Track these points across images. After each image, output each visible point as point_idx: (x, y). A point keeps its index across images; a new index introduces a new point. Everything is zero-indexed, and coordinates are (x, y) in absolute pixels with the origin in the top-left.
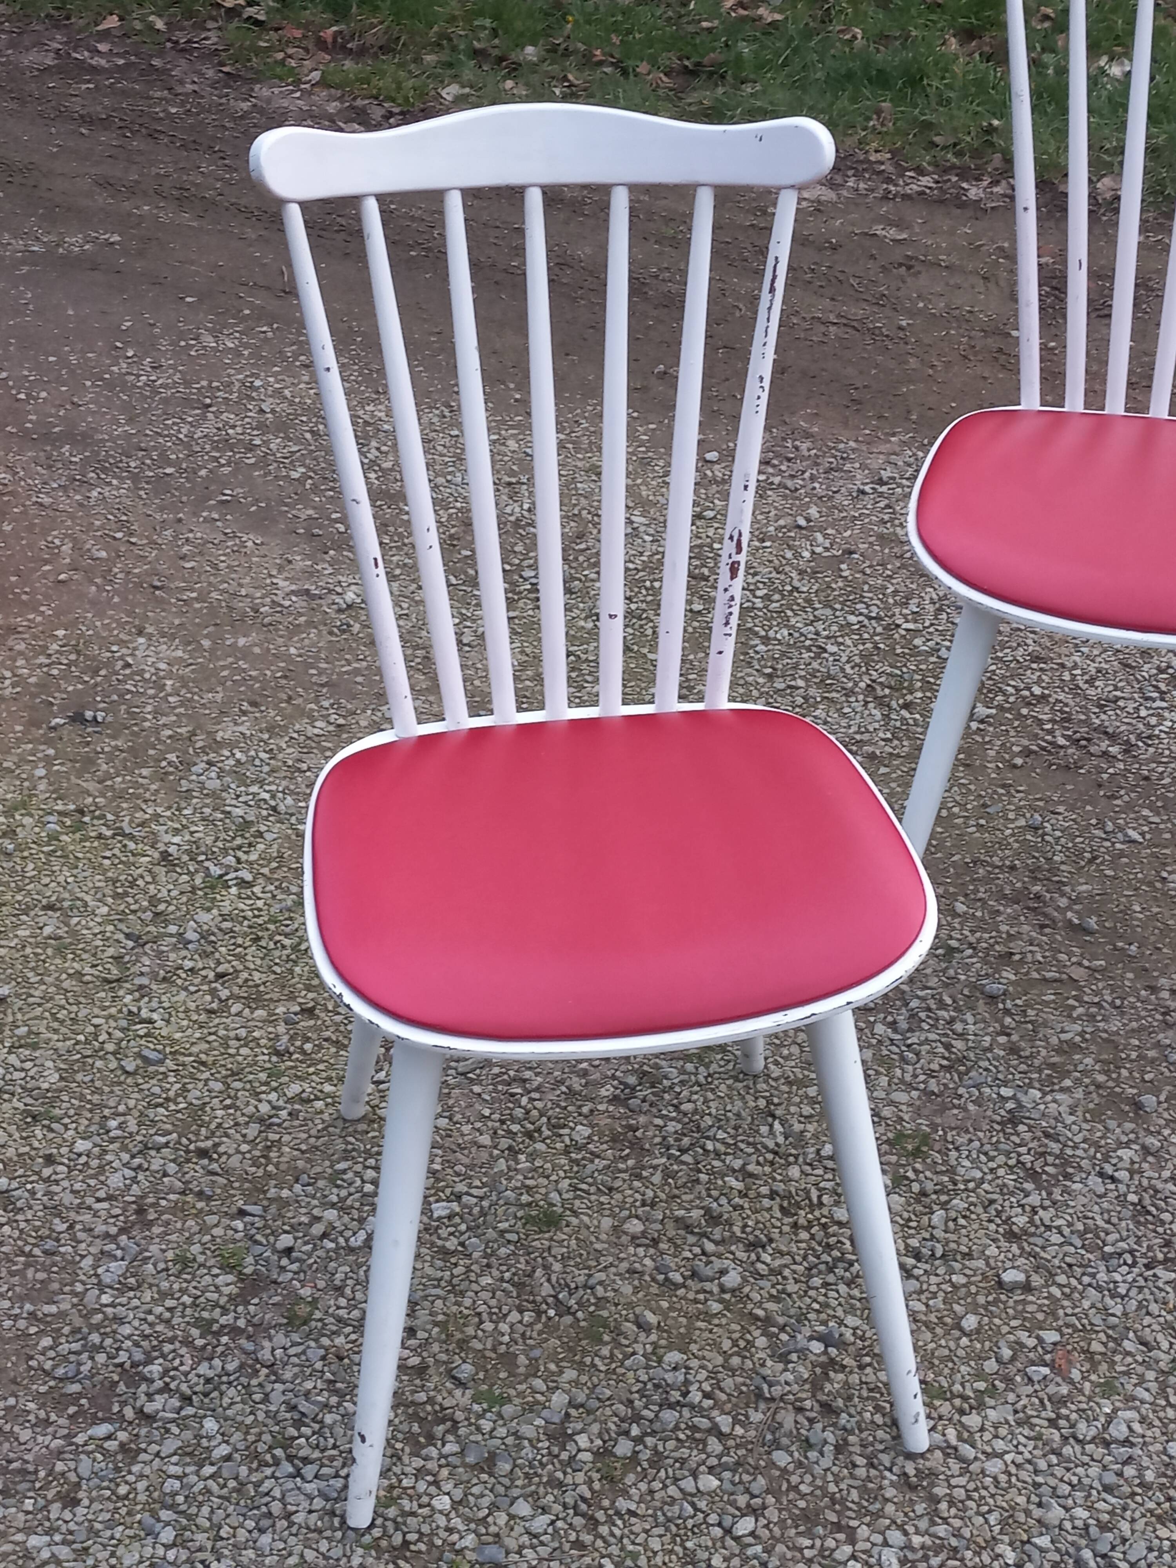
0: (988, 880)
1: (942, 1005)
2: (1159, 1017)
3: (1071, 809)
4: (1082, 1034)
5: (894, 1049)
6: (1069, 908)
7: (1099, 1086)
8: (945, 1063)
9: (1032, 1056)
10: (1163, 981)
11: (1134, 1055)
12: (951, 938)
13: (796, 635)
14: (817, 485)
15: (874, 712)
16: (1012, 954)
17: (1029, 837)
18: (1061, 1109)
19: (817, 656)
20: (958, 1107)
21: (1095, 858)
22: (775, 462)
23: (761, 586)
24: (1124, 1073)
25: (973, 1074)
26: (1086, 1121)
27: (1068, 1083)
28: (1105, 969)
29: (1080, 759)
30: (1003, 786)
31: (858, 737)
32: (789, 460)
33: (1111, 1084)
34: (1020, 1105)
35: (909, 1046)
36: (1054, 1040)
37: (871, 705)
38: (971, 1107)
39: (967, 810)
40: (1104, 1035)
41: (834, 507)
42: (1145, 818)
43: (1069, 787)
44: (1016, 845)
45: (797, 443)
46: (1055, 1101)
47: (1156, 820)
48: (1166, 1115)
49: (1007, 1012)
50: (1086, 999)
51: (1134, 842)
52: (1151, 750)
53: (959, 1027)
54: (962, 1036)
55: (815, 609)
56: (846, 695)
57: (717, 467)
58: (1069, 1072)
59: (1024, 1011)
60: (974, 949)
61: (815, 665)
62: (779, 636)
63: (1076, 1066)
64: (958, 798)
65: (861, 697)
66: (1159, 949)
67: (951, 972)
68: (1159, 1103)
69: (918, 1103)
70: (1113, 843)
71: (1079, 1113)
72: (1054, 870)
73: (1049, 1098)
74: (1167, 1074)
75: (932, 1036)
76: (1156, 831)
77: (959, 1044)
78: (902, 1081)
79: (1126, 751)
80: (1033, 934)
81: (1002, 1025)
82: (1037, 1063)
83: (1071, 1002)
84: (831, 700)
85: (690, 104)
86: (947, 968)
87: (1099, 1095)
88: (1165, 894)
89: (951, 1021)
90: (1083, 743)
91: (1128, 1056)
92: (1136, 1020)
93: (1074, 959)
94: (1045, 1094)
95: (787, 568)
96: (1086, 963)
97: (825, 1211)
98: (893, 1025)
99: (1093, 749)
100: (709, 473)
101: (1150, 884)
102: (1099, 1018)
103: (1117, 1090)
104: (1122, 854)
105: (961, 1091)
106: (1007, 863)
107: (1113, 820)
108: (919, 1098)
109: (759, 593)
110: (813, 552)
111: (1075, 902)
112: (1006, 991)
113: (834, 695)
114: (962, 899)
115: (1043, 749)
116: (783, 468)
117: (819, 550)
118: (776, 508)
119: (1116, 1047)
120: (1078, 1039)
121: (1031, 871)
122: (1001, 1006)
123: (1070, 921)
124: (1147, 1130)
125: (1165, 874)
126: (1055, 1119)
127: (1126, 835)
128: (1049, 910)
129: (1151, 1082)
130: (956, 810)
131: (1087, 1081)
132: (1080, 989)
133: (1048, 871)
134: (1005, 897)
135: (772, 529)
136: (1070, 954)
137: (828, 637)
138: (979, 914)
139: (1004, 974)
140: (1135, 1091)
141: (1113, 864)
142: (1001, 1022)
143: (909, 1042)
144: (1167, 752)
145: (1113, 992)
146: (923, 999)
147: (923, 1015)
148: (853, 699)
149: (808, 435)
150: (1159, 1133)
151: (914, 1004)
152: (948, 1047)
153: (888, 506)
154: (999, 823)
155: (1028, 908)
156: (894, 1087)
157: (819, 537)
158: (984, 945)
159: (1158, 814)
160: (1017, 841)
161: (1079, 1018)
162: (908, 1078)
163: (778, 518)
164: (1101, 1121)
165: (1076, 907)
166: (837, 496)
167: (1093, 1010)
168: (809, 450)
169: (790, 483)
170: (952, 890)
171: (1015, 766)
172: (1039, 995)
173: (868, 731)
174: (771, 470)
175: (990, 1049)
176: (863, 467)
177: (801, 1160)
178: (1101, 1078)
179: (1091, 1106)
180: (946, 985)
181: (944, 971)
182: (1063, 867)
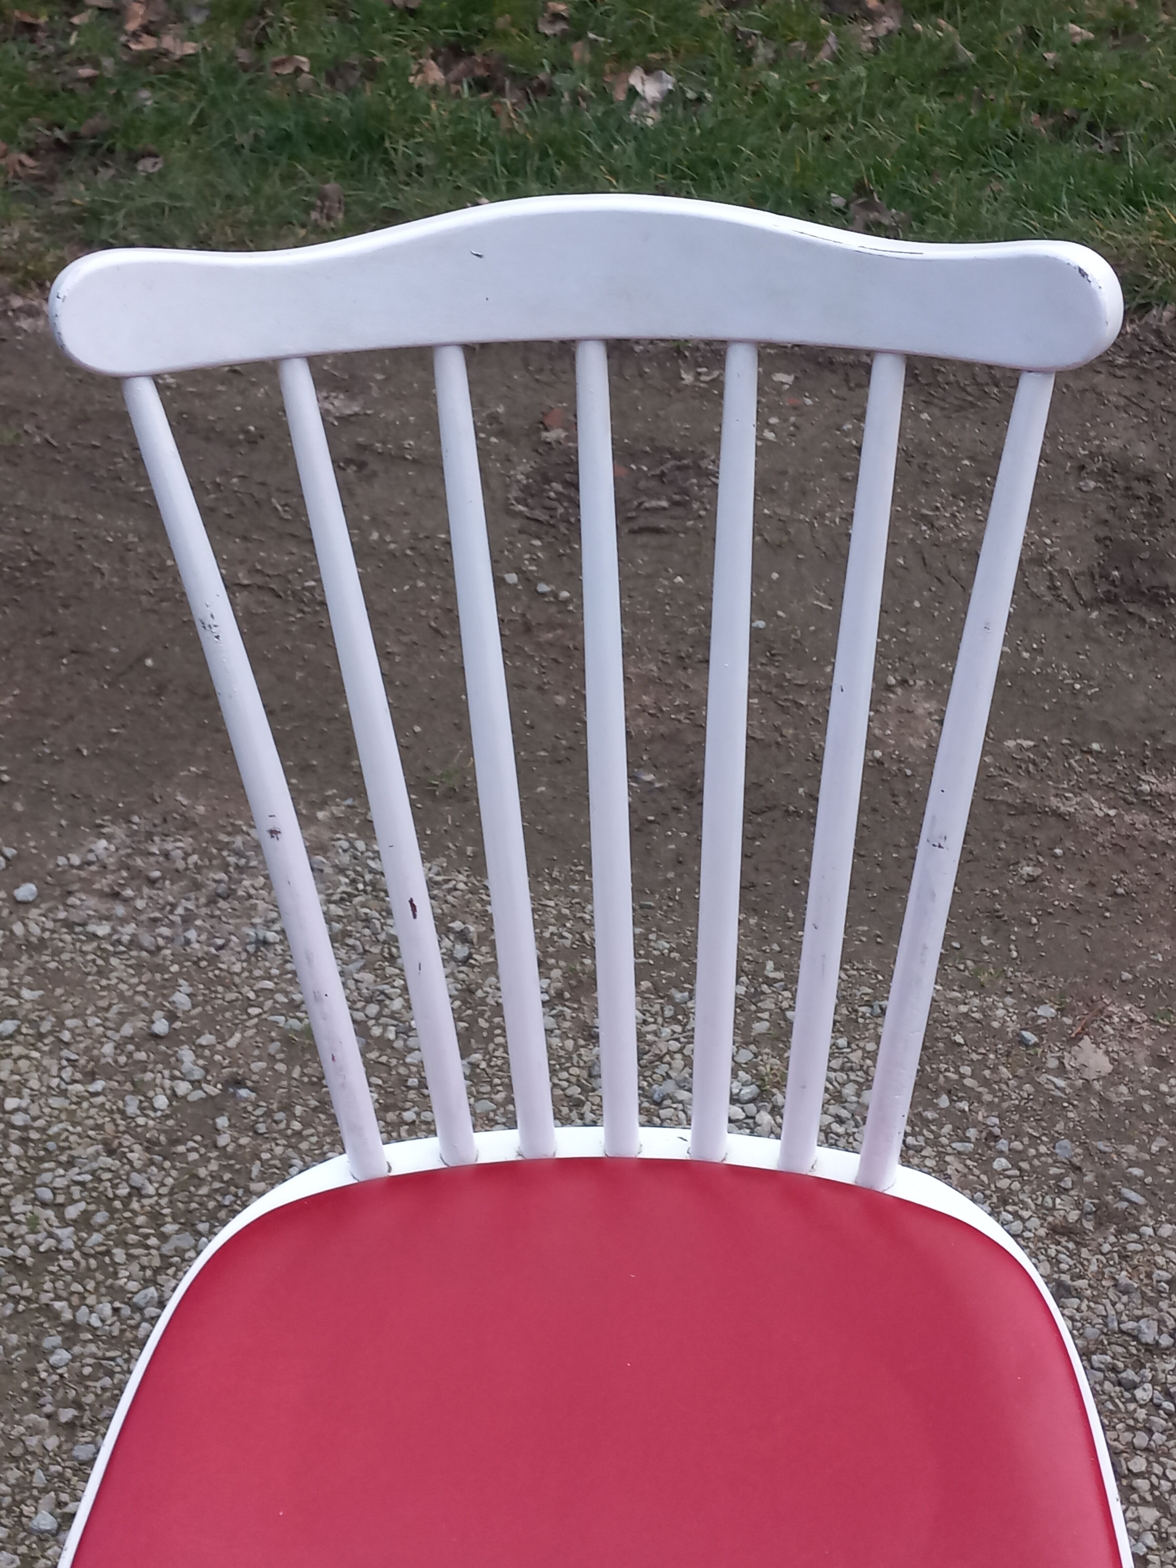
13: (126, 1311)
14: (192, 934)
22: (129, 892)
23: (76, 1191)
32: (152, 882)
41: (220, 980)
45: (169, 846)
57: (34, 913)
62: (95, 1321)
85: (58, 204)
95: (127, 1140)
100: (18, 929)
109: (72, 1212)
110: (173, 1096)
116: (140, 904)
117: (183, 1088)
118: (121, 996)
135: (108, 1049)
149: (187, 824)
157: (187, 1054)
163: (123, 1017)
166: (224, 955)
168: (186, 855)
169: (147, 940)
174: (120, 910)
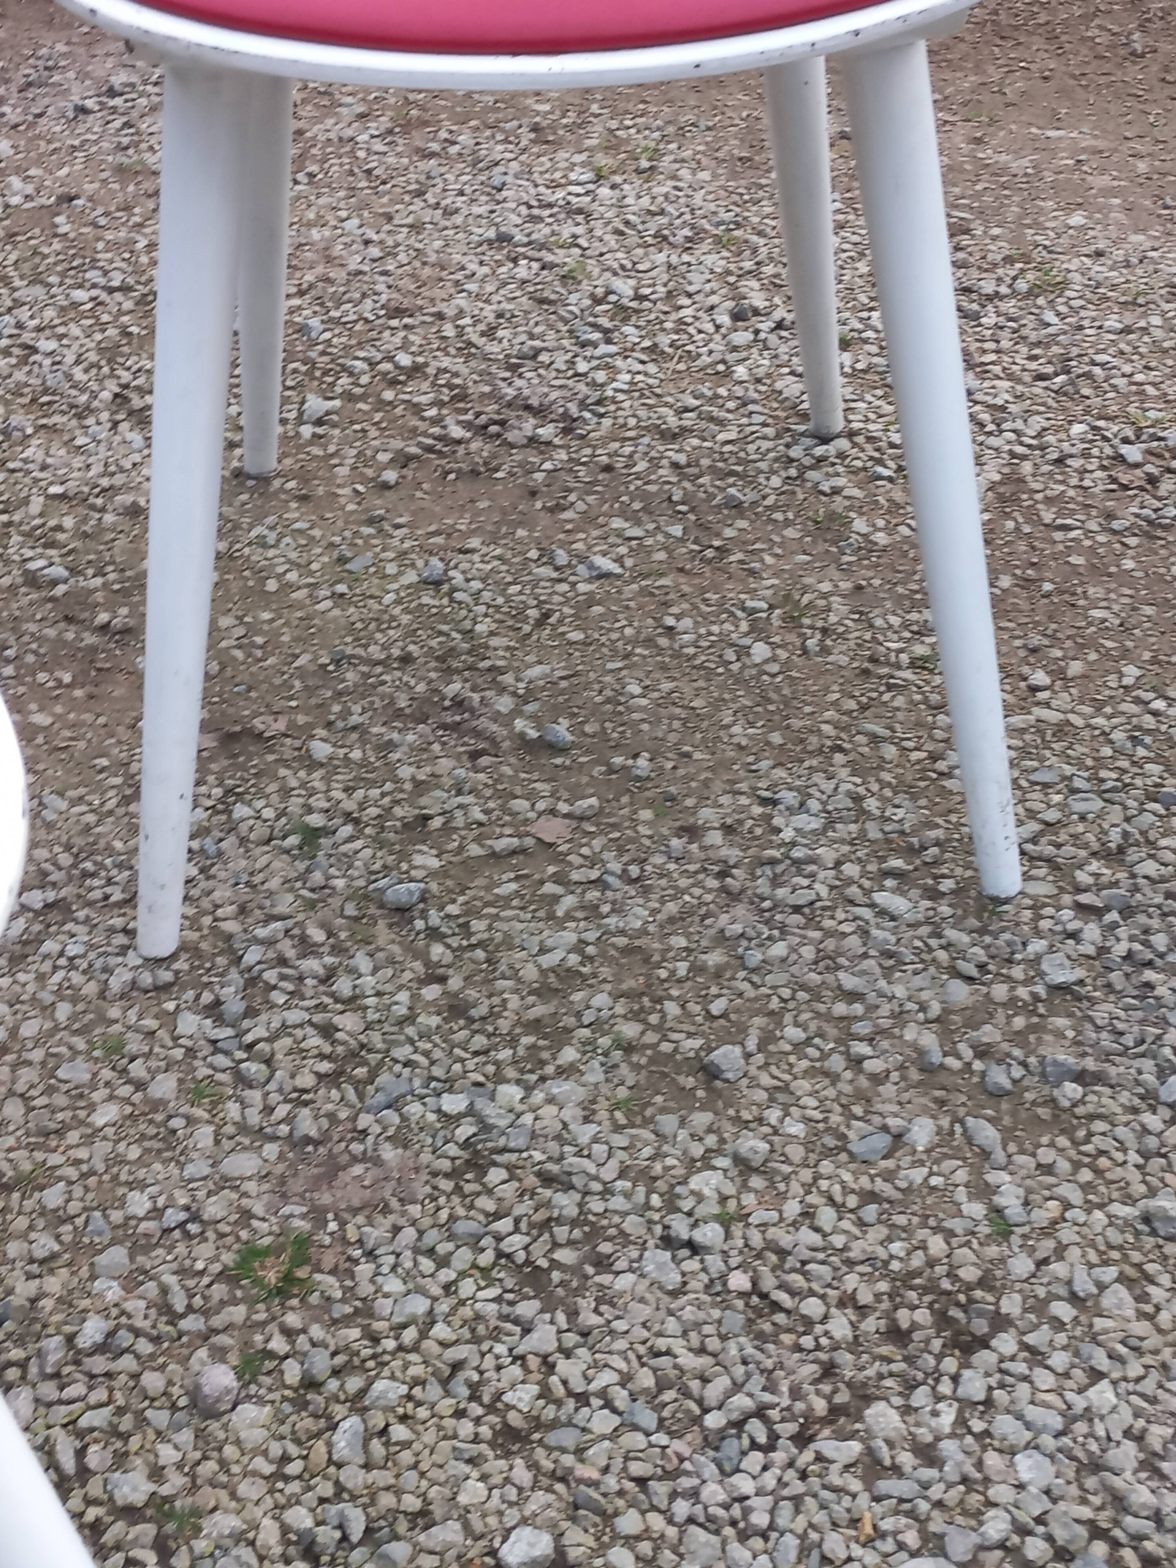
0: (364, 690)
1: (307, 948)
2: (713, 883)
3: (493, 539)
4: (579, 947)
5: (221, 1060)
6: (516, 712)
7: (629, 1048)
8: (325, 1067)
9: (493, 1015)
10: (706, 814)
11: (682, 968)
12: (310, 810)
15: (130, 436)
16: (427, 818)
17: (426, 600)
18: (567, 1114)
19: (23, 361)
20: (363, 1158)
21: (546, 616)
24: (672, 1009)
25: (384, 1078)
26: (618, 1128)
27: (569, 1054)
28: (600, 812)
29: (494, 456)
30: (371, 521)
31: (105, 482)
33: (651, 1038)
34: (485, 1127)
35: (250, 1047)
36: (530, 973)
37: (124, 427)
38: (389, 1153)
39: (311, 574)
40: (622, 941)
41: (38, 137)
42: (619, 533)
43: (482, 505)
44: (405, 619)
46: (551, 1100)
47: (637, 532)
48: (766, 1080)
49: (434, 934)
50: (575, 876)
51: (607, 576)
52: (607, 422)
53: (343, 986)
54: (352, 1003)
55: (15, 290)
56: (79, 416)
58: (568, 1031)
59: (466, 925)
60: (356, 822)
61: (20, 376)
63: (579, 1015)
64: (293, 555)
65: (105, 416)
66: (687, 755)
67: (317, 877)
68: (748, 1056)
69: (280, 1168)
70: (573, 585)
71: (603, 1115)
72: (479, 650)
73: (538, 1096)
74: (751, 993)
75: (294, 1016)
76: (641, 550)
77: (348, 1022)
78: (243, 1128)
79: (566, 431)
80: (461, 772)
81: (427, 964)
82: (504, 1025)
83: (550, 888)
84: (53, 429)
86: (309, 871)
87: (637, 1068)
88: (677, 655)
89: (329, 977)
90: (494, 429)
91: (673, 972)
92: (674, 898)
93: (541, 805)
94: (529, 1089)
96: (563, 807)
97: (95, 1488)
98: (214, 1010)
99: (511, 436)
101: (649, 642)
102: (605, 909)
103: (666, 1047)
104: (591, 600)
105: (365, 1120)
106: (396, 652)
107: (566, 545)
108: (281, 1157)
111: (525, 699)
112: (424, 891)
113: (57, 419)
114: (321, 732)
115: (430, 449)
117: (15, 201)
119: (647, 960)
120: (574, 959)
121: (437, 659)
122: (419, 924)
123: (522, 735)
124: (737, 1120)
125: (670, 621)
126: (558, 1138)
127: (592, 567)
128: (483, 723)
129: (724, 1015)
130: (292, 576)
131: (605, 1042)
132: (560, 858)
133: (469, 652)
134: (399, 714)
136: (532, 797)
137: (39, 329)
138: (356, 755)
139: (418, 860)
140: (698, 1043)
141: (580, 619)
142: (423, 955)
143: (249, 1038)
144: (632, 422)
145: (621, 851)
146: (269, 943)
147: (271, 976)
148: (90, 421)
150: (760, 1120)
151: (252, 956)
152: (327, 1031)
153: (127, 125)
154: (372, 585)
155: (445, 727)
156: (227, 1145)
158: (373, 811)
159: (638, 523)
160: (406, 611)
161: (569, 916)
162: (254, 1118)
164: (647, 1122)
165: (530, 708)
166: (42, 120)
167: (593, 895)
170: (301, 719)
171: (386, 486)
172: (488, 889)
173: (122, 470)
175: (410, 1019)
176: (82, 76)
177: (33, 1370)
178: (630, 1030)
179: (622, 1093)
180: (311, 905)
181: (303, 877)
182: (494, 642)
